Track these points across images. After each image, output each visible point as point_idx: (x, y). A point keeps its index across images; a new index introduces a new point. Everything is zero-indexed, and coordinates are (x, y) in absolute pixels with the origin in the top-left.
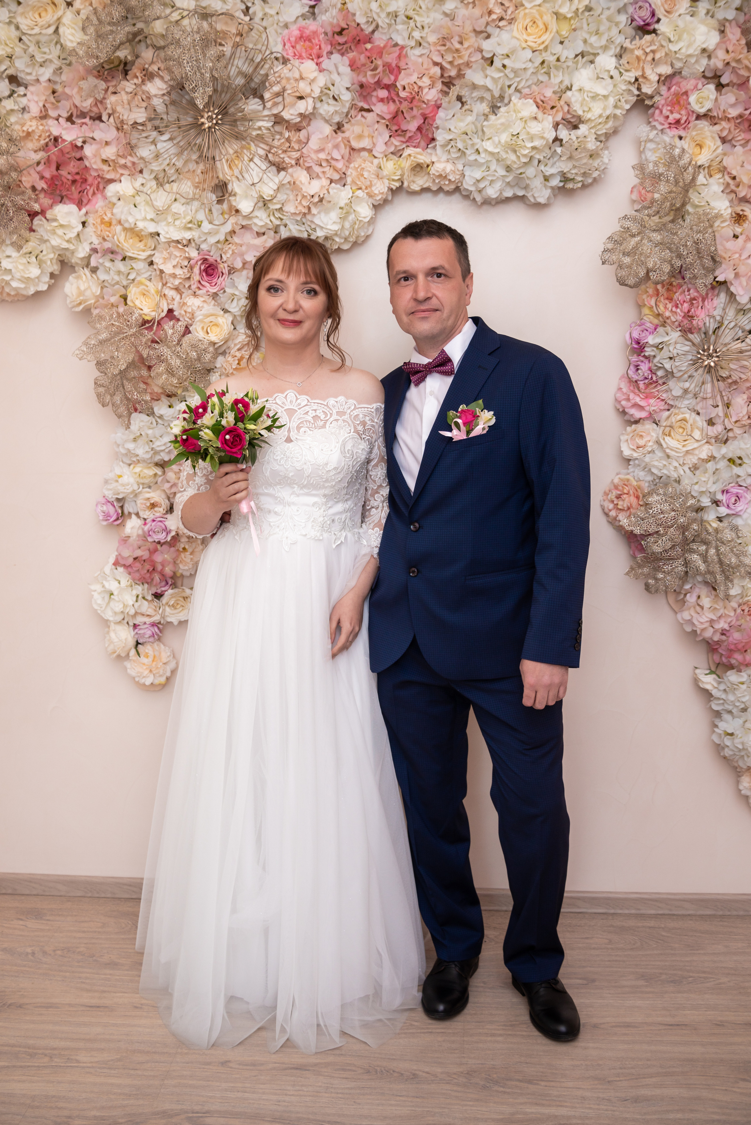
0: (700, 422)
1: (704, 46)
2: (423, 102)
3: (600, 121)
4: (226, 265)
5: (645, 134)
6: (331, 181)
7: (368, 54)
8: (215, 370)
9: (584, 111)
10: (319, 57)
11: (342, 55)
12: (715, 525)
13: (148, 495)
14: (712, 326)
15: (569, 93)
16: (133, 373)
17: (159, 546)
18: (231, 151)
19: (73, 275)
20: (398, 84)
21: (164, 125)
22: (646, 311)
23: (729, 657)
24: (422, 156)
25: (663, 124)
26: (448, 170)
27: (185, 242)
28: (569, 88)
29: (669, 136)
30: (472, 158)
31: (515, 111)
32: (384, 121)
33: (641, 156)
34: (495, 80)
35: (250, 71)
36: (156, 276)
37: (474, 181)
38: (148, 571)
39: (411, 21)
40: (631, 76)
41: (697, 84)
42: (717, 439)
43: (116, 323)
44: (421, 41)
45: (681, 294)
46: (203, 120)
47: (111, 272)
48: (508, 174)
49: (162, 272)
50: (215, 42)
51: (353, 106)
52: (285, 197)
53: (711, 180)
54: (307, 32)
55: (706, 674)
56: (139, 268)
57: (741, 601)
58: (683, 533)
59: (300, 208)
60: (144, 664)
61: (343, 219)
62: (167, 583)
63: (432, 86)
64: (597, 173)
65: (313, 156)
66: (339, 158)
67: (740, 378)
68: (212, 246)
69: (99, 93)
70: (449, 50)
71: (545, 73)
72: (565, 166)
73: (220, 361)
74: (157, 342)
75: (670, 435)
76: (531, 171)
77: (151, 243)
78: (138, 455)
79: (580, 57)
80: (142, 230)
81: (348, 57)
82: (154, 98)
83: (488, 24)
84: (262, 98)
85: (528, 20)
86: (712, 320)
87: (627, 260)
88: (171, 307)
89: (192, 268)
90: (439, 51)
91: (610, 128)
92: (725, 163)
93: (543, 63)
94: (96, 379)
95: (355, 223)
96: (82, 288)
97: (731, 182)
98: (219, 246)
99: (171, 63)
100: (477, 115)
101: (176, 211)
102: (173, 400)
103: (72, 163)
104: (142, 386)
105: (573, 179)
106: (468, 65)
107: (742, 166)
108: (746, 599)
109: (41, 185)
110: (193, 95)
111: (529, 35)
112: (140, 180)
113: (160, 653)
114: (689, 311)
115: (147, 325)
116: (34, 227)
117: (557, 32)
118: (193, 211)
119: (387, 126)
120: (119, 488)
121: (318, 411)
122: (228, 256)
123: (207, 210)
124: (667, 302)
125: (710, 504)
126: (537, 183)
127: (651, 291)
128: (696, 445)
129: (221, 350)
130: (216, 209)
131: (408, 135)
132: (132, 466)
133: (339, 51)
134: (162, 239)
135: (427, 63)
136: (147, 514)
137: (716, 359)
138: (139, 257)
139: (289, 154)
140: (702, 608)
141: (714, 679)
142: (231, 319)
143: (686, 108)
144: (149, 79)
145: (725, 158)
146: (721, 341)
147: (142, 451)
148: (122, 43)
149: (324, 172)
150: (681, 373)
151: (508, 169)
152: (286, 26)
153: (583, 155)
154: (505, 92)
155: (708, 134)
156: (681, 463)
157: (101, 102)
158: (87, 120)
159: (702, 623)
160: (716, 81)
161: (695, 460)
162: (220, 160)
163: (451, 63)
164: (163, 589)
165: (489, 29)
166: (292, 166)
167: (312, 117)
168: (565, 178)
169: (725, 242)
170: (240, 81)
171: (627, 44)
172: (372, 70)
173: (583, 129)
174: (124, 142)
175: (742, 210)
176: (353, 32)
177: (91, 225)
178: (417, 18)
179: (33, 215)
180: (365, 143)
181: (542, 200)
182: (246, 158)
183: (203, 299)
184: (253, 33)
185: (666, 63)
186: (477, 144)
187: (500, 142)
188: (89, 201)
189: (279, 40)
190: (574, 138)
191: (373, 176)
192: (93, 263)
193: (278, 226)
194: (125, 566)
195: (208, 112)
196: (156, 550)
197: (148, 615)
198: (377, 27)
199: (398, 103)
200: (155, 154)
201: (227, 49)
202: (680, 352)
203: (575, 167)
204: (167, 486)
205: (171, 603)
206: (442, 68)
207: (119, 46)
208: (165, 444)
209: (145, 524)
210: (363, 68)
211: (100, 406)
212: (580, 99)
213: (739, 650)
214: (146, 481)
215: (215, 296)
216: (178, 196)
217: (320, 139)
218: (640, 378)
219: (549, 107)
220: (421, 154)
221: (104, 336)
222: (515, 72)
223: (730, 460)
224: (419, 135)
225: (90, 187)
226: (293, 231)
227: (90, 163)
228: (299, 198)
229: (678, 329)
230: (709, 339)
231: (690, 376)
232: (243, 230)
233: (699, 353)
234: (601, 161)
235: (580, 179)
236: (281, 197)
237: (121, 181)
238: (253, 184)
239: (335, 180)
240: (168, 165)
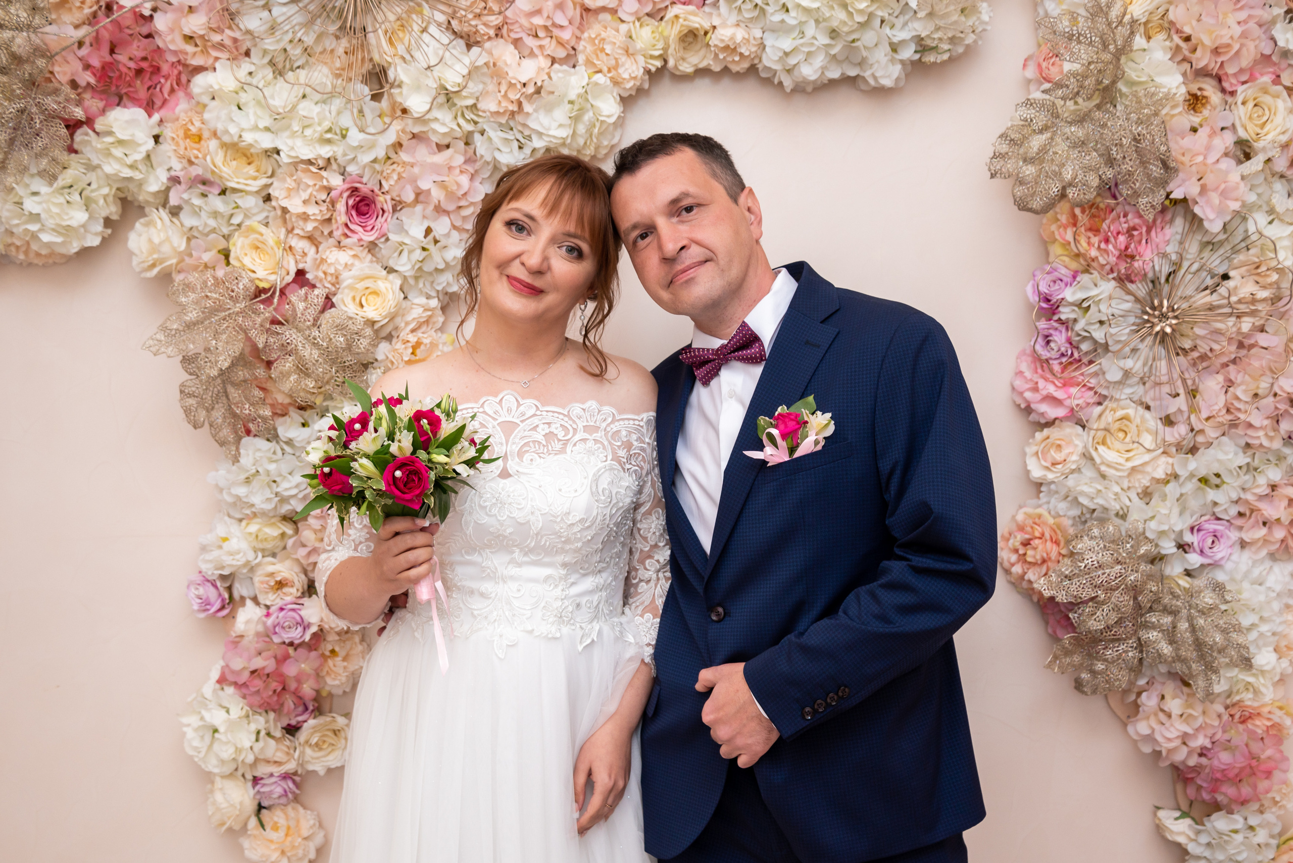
0: (1151, 420)
4: (388, 197)
6: (554, 61)
8: (375, 364)
12: (1184, 582)
13: (271, 569)
14: (1166, 270)
16: (241, 374)
17: (291, 650)
18: (392, 17)
19: (142, 220)
22: (1056, 249)
23: (1214, 791)
24: (697, 18)
26: (739, 38)
27: (321, 163)
30: (777, 18)
33: (1036, 10)
36: (275, 218)
37: (781, 54)
38: (275, 691)
42: (1179, 447)
43: (214, 296)
45: (1113, 221)
47: (203, 214)
48: (833, 42)
49: (285, 210)
52: (481, 86)
53: (1152, 43)
55: (1176, 819)
56: (248, 206)
57: (1228, 702)
58: (1135, 598)
59: (504, 104)
60: (271, 841)
61: (575, 119)
62: (306, 709)
64: (973, 37)
65: (524, 21)
66: (565, 23)
67: (1211, 350)
68: (364, 167)
72: (922, 28)
73: (383, 350)
74: (280, 323)
75: (1104, 443)
76: (868, 38)
77: (267, 166)
78: (253, 505)
80: (251, 145)
86: (1163, 261)
87: (1030, 171)
88: (301, 266)
89: (333, 203)
92: (1171, 16)
94: (182, 385)
95: (594, 126)
96: (156, 241)
97: (1183, 45)
98: (377, 167)
101: (305, 114)
102: (306, 414)
103: (135, 44)
104: (257, 393)
105: (934, 49)
107: (1199, 20)
108: (1237, 698)
109: (87, 78)
112: (246, 66)
113: (298, 821)
114: (1127, 248)
115: (263, 296)
116: (76, 146)
118: (334, 113)
120: (224, 558)
121: (553, 426)
122: (392, 183)
123: (355, 111)
124: (1090, 234)
125: (1175, 550)
126: (881, 55)
127: (1064, 219)
128: (1147, 457)
129: (384, 333)
130: (370, 107)
132: (244, 523)
134: (284, 158)
136: (270, 598)
137: (1174, 322)
138: (248, 188)
139: (485, 19)
140: (1169, 716)
141: (1190, 826)
142: (398, 282)
145: (1172, 9)
146: (1179, 294)
147: (260, 499)
149: (541, 47)
150: (1119, 346)
151: (834, 33)
153: (952, 8)
156: (1125, 487)
159: (1169, 740)
161: (1146, 482)
162: (375, 31)
164: (300, 718)
166: (490, 38)
168: (922, 46)
169: (1179, 139)
174: (219, 8)
175: (1200, 89)
177: (170, 141)
179: (73, 126)
181: (887, 82)
182: (416, 28)
183: (352, 253)
188: (165, 102)
191: (620, 51)
192: (173, 201)
193: (470, 134)
194: (235, 684)
196: (287, 657)
197: (276, 762)
200: (269, 25)
202: (1117, 312)
203: (938, 29)
204: (302, 552)
205: (314, 740)
208: (297, 486)
209: (268, 615)
211: (191, 427)
213: (1229, 779)
214: (269, 546)
215: (372, 247)
216: (308, 90)
218: (1054, 354)
220: (696, 15)
221: (192, 315)
223: (1204, 480)
225: (166, 79)
226: (496, 140)
227: (164, 41)
228: (503, 88)
229: (1111, 276)
230: (1161, 291)
231: (1134, 350)
232: (414, 141)
233: (1147, 313)
234: (979, 18)
235: (946, 47)
236: (474, 87)
237: (215, 69)
238: (429, 67)
239: (560, 59)
240: (291, 41)
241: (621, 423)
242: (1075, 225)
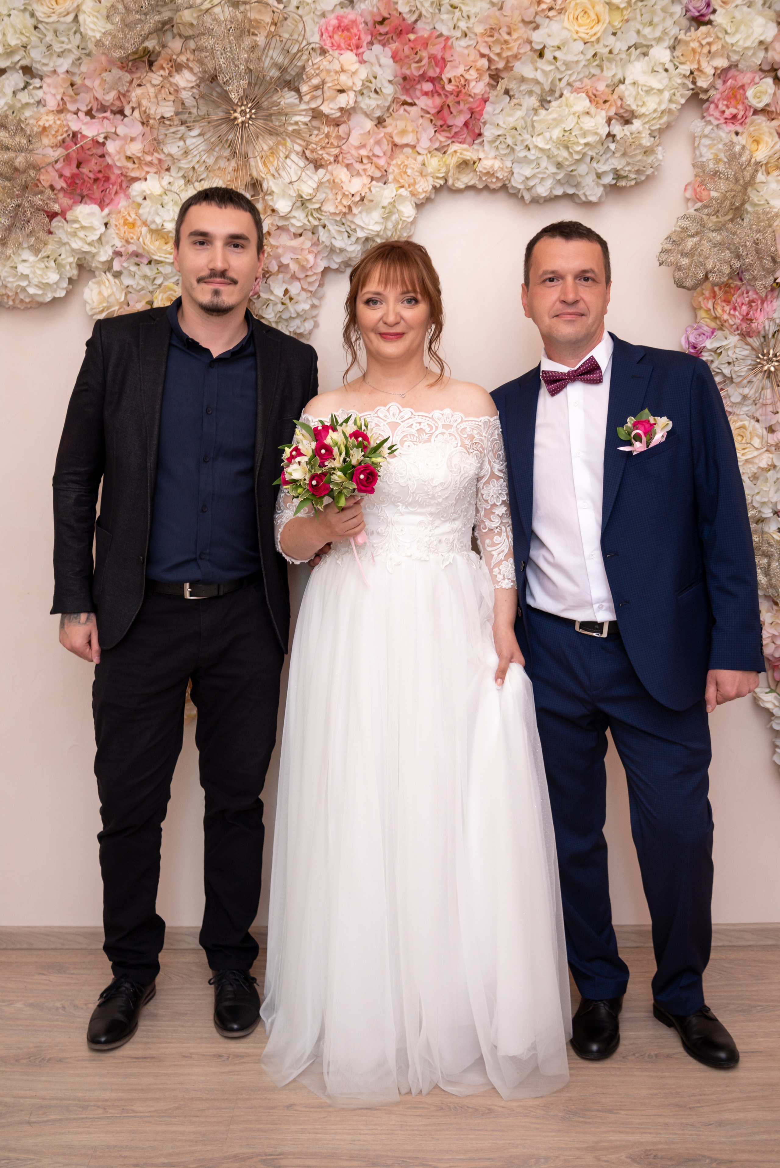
0: (760, 429)
1: (762, 38)
2: (470, 95)
3: (654, 116)
5: (699, 129)
6: (372, 179)
7: (412, 45)
9: (638, 106)
10: (358, 47)
11: (384, 45)
12: (776, 537)
14: (772, 329)
15: (622, 87)
18: (266, 148)
19: (93, 280)
20: (443, 77)
21: (192, 119)
22: (702, 314)
24: (469, 153)
25: (719, 119)
26: (496, 167)
28: (622, 82)
29: (726, 133)
30: (522, 154)
31: (567, 105)
32: (428, 116)
33: (694, 152)
34: (545, 73)
35: (286, 63)
37: (523, 178)
39: (457, 10)
40: (685, 69)
41: (754, 78)
42: (777, 446)
44: (467, 32)
45: (739, 296)
46: (236, 115)
47: (136, 277)
48: (558, 171)
50: (249, 31)
51: (395, 100)
52: (324, 196)
53: (770, 178)
54: (346, 22)
55: (767, 693)
56: (167, 272)
59: (340, 207)
61: (386, 219)
63: (478, 80)
64: (652, 170)
65: (354, 152)
66: (381, 154)
69: (123, 85)
70: (497, 41)
71: (597, 65)
72: (617, 163)
76: (583, 169)
79: (633, 49)
81: (390, 48)
82: (183, 91)
83: (536, 14)
84: (298, 91)
85: (579, 10)
86: (771, 323)
87: (685, 261)
90: (486, 42)
91: (664, 123)
93: (595, 55)
95: (399, 223)
96: (105, 294)
99: (204, 54)
100: (528, 110)
103: (94, 161)
105: (626, 177)
106: (516, 57)
109: (60, 184)
110: (226, 88)
111: (580, 25)
112: (167, 178)
114: (748, 314)
116: (52, 230)
117: (609, 23)
119: (431, 121)
124: (724, 304)
125: (771, 515)
126: (589, 181)
127: (707, 293)
128: (756, 453)
131: (455, 130)
133: (380, 42)
135: (474, 55)
137: (776, 364)
138: (167, 260)
139: (327, 150)
141: (775, 698)
143: (743, 103)
144: (177, 71)
148: (150, 33)
149: (365, 170)
150: (740, 379)
151: (559, 166)
152: (323, 15)
153: (638, 151)
154: (556, 86)
155: (766, 129)
157: (124, 95)
158: (108, 114)
160: (773, 74)
161: (754, 469)
162: (254, 157)
163: (499, 55)
165: (538, 19)
166: (330, 163)
167: (352, 112)
168: (618, 176)
170: (274, 73)
171: (682, 36)
172: (417, 62)
173: (637, 124)
174: (151, 138)
176: (395, 21)
177: (114, 227)
178: (464, 8)
179: (52, 216)
180: (409, 139)
181: (594, 199)
182: (282, 155)
184: (289, 22)
185: (722, 56)
186: (526, 140)
187: (551, 138)
188: (112, 200)
189: (316, 29)
190: (628, 134)
191: (417, 174)
192: (116, 267)
193: (316, 227)
195: (241, 106)
198: (420, 16)
199: (443, 96)
200: (183, 151)
201: (261, 40)
202: (739, 357)
203: (628, 164)
206: (490, 60)
207: (148, 36)
210: (406, 60)
212: (634, 93)
217: (361, 135)
219: (601, 101)
220: (468, 151)
222: (567, 65)
224: (465, 130)
225: (113, 185)
226: (333, 232)
227: (113, 160)
228: (339, 197)
229: (736, 333)
230: (769, 343)
231: (750, 382)
232: (278, 231)
233: (759, 358)
234: (655, 158)
235: (633, 176)
236: (321, 196)
237: (146, 179)
238: (291, 183)
239: (377, 178)
240: (198, 162)
241: (467, 423)
242: (714, 297)
